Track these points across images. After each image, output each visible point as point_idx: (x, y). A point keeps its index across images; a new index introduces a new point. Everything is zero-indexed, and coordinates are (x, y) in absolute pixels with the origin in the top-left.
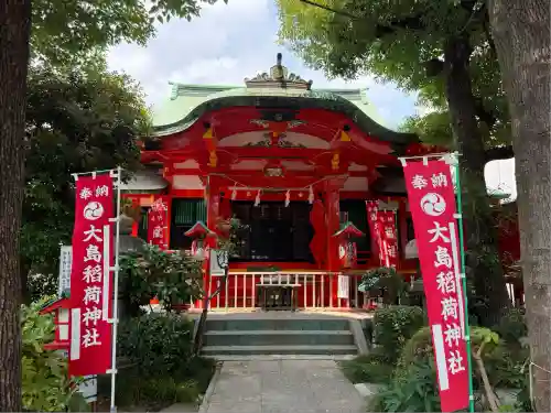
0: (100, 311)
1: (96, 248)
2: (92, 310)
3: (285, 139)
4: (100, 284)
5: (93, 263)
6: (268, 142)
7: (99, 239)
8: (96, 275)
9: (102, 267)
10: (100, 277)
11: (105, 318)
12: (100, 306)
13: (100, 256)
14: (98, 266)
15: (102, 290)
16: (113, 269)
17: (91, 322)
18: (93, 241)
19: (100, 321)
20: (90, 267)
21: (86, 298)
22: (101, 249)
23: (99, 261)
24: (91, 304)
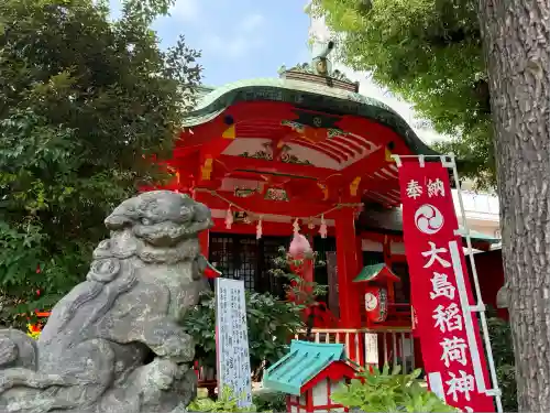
0: (470, 377)
1: (445, 277)
2: (458, 376)
3: (290, 152)
4: (462, 334)
5: (444, 301)
6: (269, 154)
7: (446, 264)
8: (453, 320)
9: (460, 307)
10: (459, 322)
11: (482, 388)
12: (469, 369)
13: (453, 289)
14: (454, 305)
15: (467, 343)
16: (474, 309)
17: (461, 396)
18: (437, 267)
19: (474, 394)
20: (440, 307)
21: (444, 356)
22: (452, 279)
23: (452, 297)
24: (455, 366)
